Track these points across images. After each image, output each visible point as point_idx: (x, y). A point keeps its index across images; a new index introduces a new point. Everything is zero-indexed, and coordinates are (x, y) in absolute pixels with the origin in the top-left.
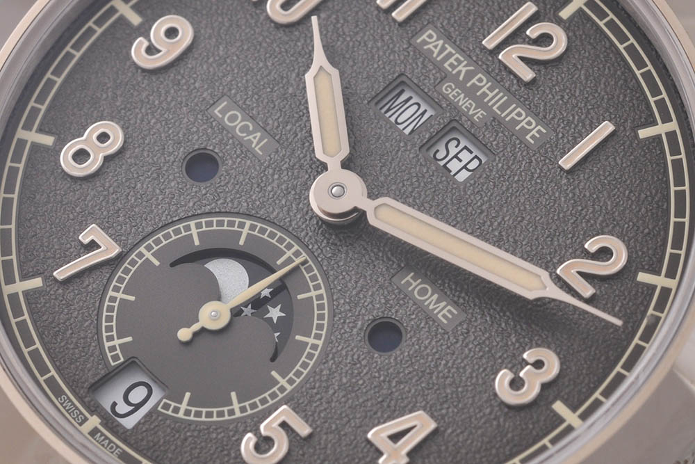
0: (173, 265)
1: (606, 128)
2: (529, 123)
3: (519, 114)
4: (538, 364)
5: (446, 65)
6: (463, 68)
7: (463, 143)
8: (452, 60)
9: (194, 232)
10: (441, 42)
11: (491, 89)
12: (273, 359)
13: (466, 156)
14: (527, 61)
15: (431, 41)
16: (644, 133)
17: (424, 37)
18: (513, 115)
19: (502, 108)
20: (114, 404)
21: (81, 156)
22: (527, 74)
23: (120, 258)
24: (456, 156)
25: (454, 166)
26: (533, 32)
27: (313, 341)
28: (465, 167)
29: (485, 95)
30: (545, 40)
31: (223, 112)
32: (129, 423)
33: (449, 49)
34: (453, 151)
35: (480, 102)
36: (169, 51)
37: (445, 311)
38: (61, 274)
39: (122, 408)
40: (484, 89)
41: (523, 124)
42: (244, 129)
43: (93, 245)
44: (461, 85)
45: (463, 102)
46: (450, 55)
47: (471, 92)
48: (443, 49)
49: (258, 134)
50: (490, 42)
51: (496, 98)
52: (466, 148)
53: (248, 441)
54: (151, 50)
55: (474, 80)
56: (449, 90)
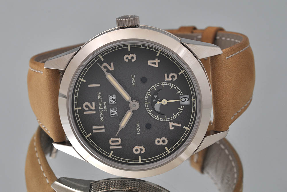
0: (164, 115)
1: (90, 86)
2: (99, 96)
3: (99, 98)
4: (127, 58)
5: (103, 114)
6: (101, 112)
7: (110, 101)
8: (102, 114)
9: (157, 118)
10: (101, 118)
11: (100, 105)
12: (162, 89)
13: (111, 98)
14: (92, 105)
15: (102, 119)
16: (85, 81)
17: (102, 121)
18: (100, 99)
19: (101, 101)
20: (187, 101)
21: (164, 141)
22: (93, 103)
23: (170, 121)
24: (113, 99)
25: (114, 98)
26: (87, 109)
27: (154, 87)
28: (113, 97)
29: (101, 105)
30: (87, 106)
31: (139, 132)
32: (187, 96)
33: (101, 116)
34: (112, 101)
35: (103, 104)
36: (139, 148)
37: (133, 77)
38: (180, 125)
39: (187, 99)
40: (101, 106)
41: (100, 96)
42: (138, 127)
43: (173, 126)
44: (103, 109)
45: (105, 106)
46: (101, 115)
47: (103, 107)
48: (101, 117)
49: (137, 125)
50: (94, 112)
51: (100, 103)
52: (110, 100)
53: (174, 79)
54: (141, 150)
55: (101, 108)
56: (106, 110)
